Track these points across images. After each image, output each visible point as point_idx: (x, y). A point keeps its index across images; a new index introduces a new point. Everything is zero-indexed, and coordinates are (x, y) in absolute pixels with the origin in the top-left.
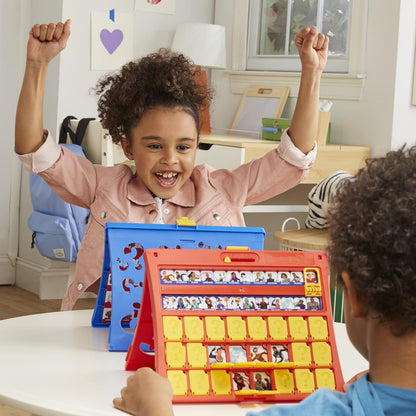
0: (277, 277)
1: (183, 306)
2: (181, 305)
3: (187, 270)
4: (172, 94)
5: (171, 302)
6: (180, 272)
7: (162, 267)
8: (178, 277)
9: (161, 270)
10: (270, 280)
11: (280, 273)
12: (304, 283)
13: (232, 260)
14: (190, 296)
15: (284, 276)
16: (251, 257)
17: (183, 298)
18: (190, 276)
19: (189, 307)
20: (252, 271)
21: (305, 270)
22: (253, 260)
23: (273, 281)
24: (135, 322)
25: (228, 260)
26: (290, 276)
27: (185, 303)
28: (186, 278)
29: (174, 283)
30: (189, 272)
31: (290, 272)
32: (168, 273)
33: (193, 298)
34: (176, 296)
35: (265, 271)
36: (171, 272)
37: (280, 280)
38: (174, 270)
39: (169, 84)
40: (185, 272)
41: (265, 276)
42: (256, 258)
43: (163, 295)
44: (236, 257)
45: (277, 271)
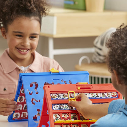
0: (100, 95)
1: (61, 108)
2: (60, 108)
3: (62, 93)
4: (30, 10)
5: (56, 107)
6: (59, 94)
7: (52, 92)
8: (58, 96)
9: (51, 93)
10: (97, 96)
11: (101, 93)
12: (68, 98)
13: (81, 88)
14: (64, 104)
15: (103, 94)
16: (89, 87)
17: (61, 105)
18: (63, 96)
19: (64, 109)
20: (89, 93)
21: (69, 92)
22: (90, 88)
23: (98, 97)
24: (39, 118)
25: (79, 88)
26: (106, 95)
27: (62, 107)
28: (62, 97)
29: (57, 99)
30: (63, 94)
31: (106, 92)
32: (54, 95)
33: (65, 105)
34: (58, 104)
35: (95, 93)
36: (55, 94)
37: (102, 96)
38: (56, 93)
39: (29, 4)
40: (61, 94)
41: (95, 95)
42: (91, 87)
43: (53, 104)
44: (82, 87)
45: (100, 93)
